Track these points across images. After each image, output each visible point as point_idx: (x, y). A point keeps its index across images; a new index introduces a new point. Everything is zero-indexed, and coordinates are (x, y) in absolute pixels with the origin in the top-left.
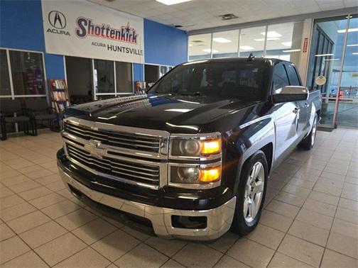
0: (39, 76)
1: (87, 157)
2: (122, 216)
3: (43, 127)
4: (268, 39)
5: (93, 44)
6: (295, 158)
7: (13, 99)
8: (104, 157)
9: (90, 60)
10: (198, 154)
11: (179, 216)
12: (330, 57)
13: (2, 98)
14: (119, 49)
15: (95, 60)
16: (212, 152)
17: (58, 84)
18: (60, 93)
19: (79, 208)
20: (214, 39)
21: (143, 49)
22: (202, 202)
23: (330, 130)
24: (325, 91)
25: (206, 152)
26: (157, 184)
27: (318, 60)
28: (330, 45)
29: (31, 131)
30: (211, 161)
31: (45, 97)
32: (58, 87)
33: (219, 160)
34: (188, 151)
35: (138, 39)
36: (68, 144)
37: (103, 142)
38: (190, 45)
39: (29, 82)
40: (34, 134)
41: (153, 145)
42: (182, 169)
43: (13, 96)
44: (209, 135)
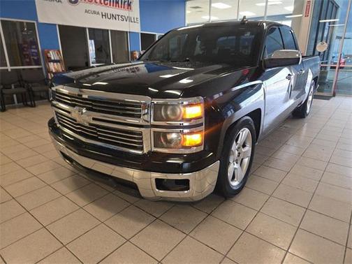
0: (34, 47)
1: (75, 124)
2: (110, 180)
3: (42, 98)
4: (269, 3)
5: (86, 11)
6: (289, 126)
7: (9, 70)
8: (90, 124)
9: (84, 29)
10: (180, 119)
11: (164, 179)
12: (334, 23)
13: (2, 70)
14: (113, 16)
15: (89, 29)
16: (194, 117)
17: (53, 55)
18: (55, 64)
19: (73, 174)
20: (213, 5)
21: (139, 17)
22: (186, 165)
23: (328, 98)
24: (327, 59)
25: (188, 116)
26: (142, 149)
27: (321, 26)
28: (334, 8)
29: (29, 103)
30: (194, 126)
31: (41, 69)
32: (53, 58)
33: (201, 124)
34: (170, 116)
35: (132, 5)
36: (57, 113)
37: (88, 109)
38: (188, 12)
39: (25, 53)
40: (33, 106)
41: (137, 111)
42: (165, 135)
43: (9, 68)
44: (192, 100)
